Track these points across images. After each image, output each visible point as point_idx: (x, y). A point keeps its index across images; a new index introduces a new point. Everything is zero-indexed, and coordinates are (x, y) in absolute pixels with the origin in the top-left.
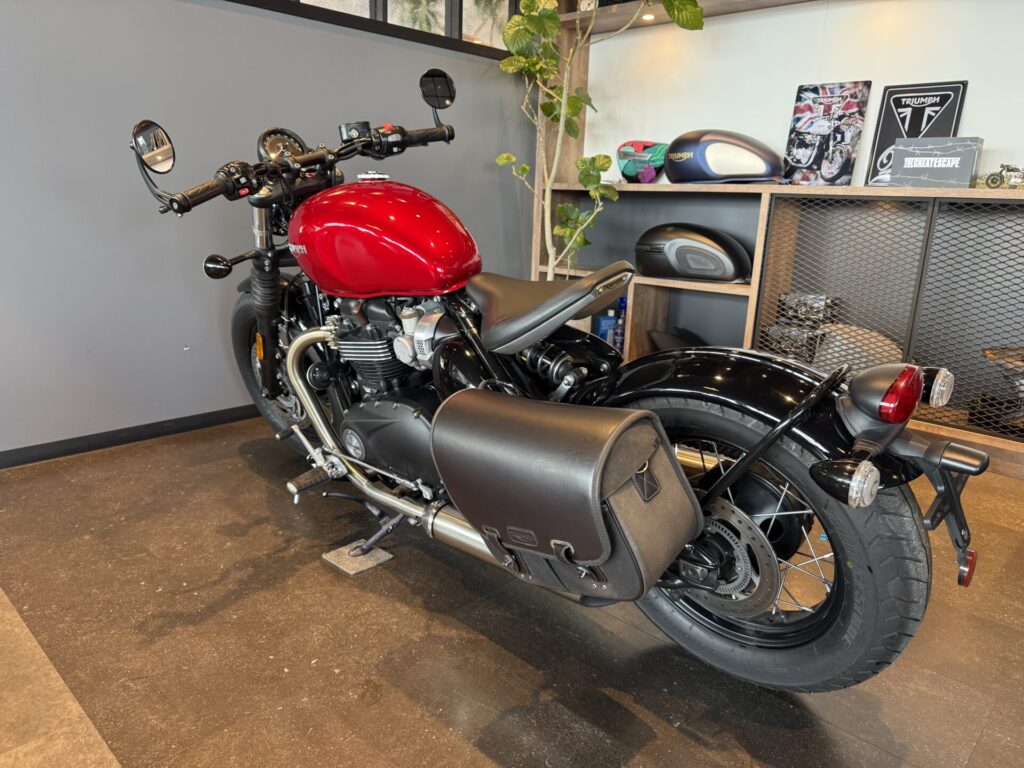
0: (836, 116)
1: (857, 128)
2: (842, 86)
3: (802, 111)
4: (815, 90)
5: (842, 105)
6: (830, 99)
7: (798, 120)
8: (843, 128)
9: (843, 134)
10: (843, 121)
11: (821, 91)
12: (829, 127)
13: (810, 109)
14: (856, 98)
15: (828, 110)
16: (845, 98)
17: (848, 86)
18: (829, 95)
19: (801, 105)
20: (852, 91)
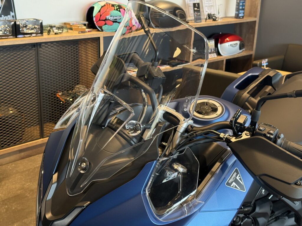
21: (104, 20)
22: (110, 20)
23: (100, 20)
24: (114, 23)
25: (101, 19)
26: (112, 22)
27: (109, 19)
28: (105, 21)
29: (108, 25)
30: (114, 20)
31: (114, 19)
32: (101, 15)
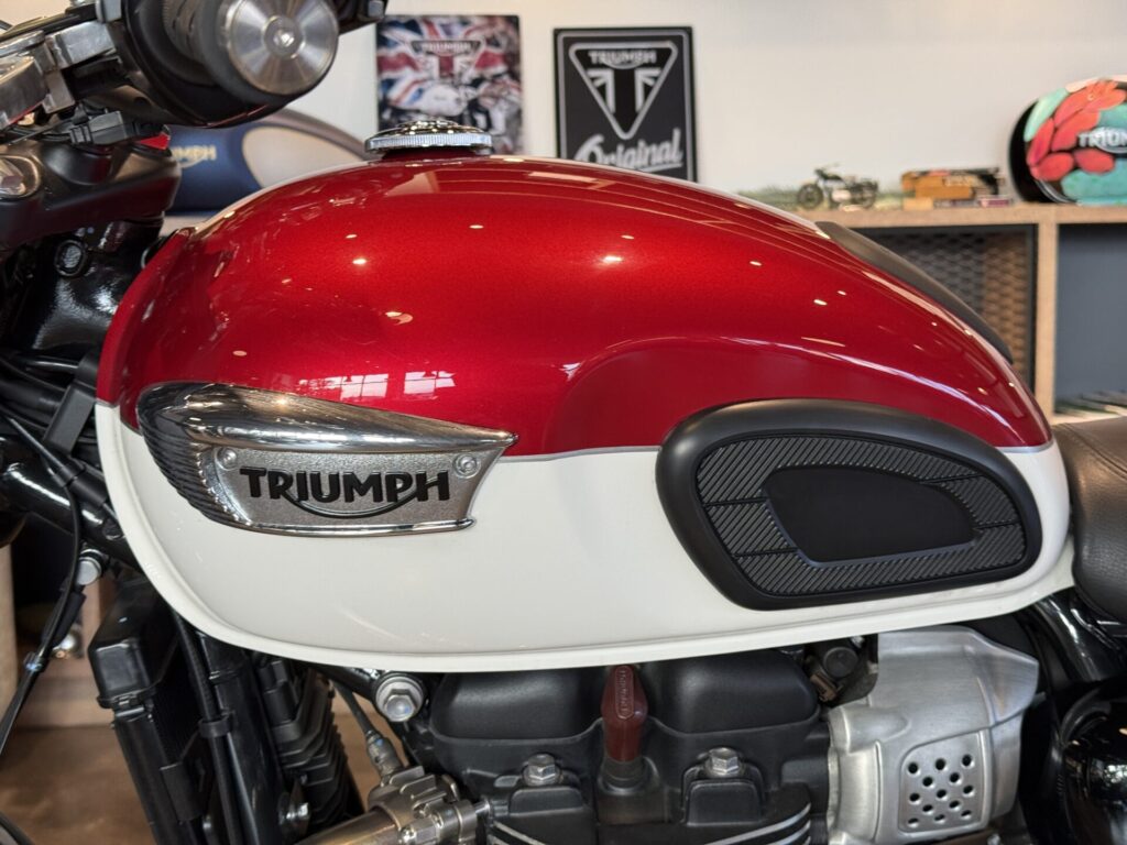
0: (466, 79)
1: (512, 103)
2: (464, 21)
3: (395, 66)
4: (412, 25)
5: (475, 57)
6: (447, 46)
7: (389, 84)
8: (487, 102)
9: (487, 113)
10: (483, 88)
11: (424, 28)
12: (458, 101)
13: (410, 63)
14: (497, 45)
15: (446, 65)
16: (475, 45)
17: (477, 22)
18: (443, 36)
19: (391, 53)
20: (488, 32)
21: (1070, 151)
22: (1095, 147)
23: (1050, 152)
24: (1120, 163)
25: (1054, 149)
26: (1108, 159)
27: (1093, 142)
28: (1073, 157)
29: (1089, 170)
30: (1121, 146)
31: (1117, 142)
32: (1056, 130)
